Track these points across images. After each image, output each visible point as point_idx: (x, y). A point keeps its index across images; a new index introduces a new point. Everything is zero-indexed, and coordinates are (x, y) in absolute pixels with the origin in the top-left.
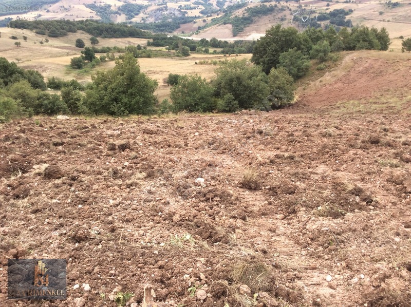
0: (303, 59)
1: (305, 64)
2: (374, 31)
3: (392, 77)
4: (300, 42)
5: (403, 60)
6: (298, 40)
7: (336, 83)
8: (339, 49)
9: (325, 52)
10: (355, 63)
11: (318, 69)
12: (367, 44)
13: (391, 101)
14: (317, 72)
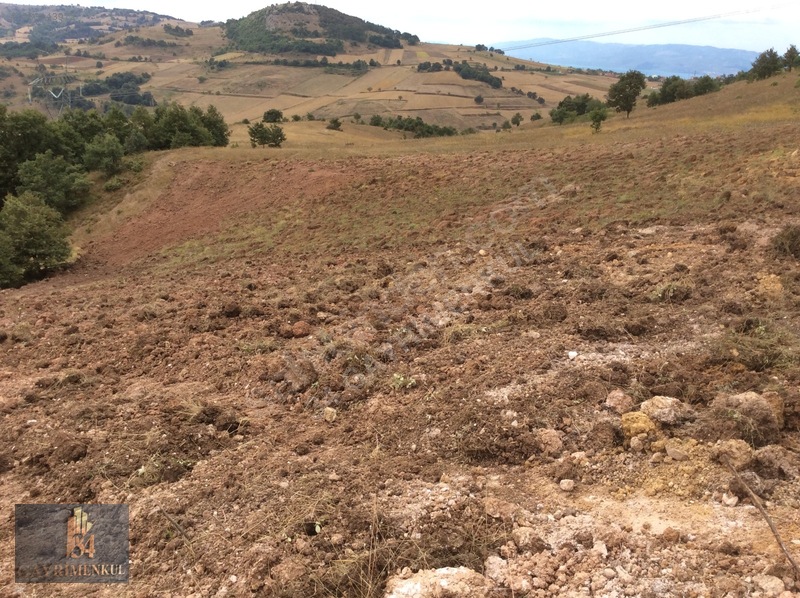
0: (71, 171)
1: (77, 181)
2: (197, 111)
4: (56, 138)
5: (258, 160)
6: (53, 135)
7: (149, 212)
8: (139, 148)
9: (114, 155)
10: (176, 173)
11: (109, 190)
12: (187, 136)
13: (255, 233)
14: (107, 196)
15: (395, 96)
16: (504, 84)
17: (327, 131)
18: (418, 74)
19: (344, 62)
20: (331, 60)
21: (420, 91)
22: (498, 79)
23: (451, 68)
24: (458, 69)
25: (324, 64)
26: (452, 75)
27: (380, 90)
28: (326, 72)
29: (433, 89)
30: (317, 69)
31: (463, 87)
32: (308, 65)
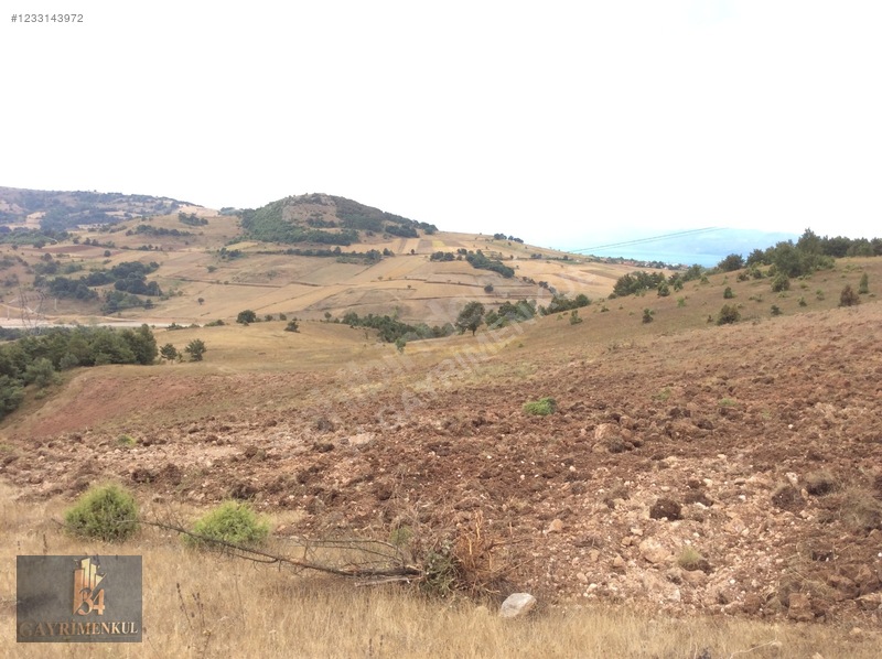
0: (14, 385)
1: (15, 392)
3: (125, 401)
4: (8, 363)
5: (145, 377)
7: (57, 414)
8: (71, 365)
9: (46, 374)
10: (85, 386)
11: (36, 398)
14: (35, 402)
15: (404, 284)
16: (517, 273)
17: (283, 333)
18: (431, 263)
19: (357, 252)
20: (344, 249)
21: (431, 280)
22: (509, 269)
23: (464, 257)
24: (470, 259)
25: (337, 253)
26: (464, 264)
27: (390, 279)
28: (338, 262)
29: (444, 278)
30: (329, 258)
31: (475, 276)
32: (321, 254)
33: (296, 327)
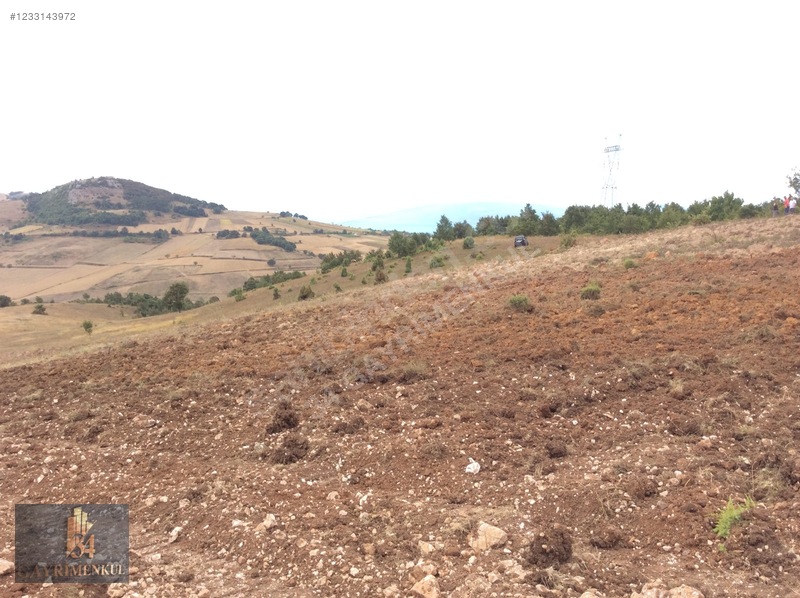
15: (191, 261)
16: (298, 247)
17: (30, 316)
18: (218, 241)
19: (145, 232)
20: (131, 230)
21: (217, 256)
22: (291, 244)
23: (248, 234)
24: (254, 236)
25: (125, 233)
26: (249, 241)
27: (177, 257)
28: (125, 242)
29: (229, 254)
30: (117, 239)
31: (258, 251)
32: (108, 235)
33: (44, 310)
